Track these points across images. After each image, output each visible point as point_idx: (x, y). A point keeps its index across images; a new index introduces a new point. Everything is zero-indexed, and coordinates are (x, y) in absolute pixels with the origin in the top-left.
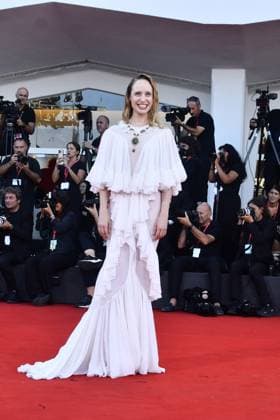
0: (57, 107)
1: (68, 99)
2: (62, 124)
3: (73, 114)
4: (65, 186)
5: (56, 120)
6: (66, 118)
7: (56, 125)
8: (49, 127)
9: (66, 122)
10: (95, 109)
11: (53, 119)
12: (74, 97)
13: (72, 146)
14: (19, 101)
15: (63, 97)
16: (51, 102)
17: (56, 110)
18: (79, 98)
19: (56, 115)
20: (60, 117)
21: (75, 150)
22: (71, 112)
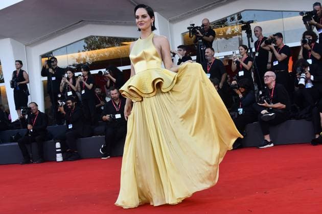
0: (226, 26)
1: (233, 19)
2: (231, 36)
3: (237, 28)
4: (241, 73)
5: (227, 33)
6: (233, 32)
7: (227, 37)
8: (223, 39)
9: (233, 34)
10: (252, 22)
11: (224, 33)
12: (236, 17)
13: (241, 47)
14: (203, 25)
15: (229, 19)
16: (222, 23)
17: (225, 27)
18: (240, 17)
19: (226, 31)
20: (229, 31)
21: (244, 49)
22: (236, 27)
